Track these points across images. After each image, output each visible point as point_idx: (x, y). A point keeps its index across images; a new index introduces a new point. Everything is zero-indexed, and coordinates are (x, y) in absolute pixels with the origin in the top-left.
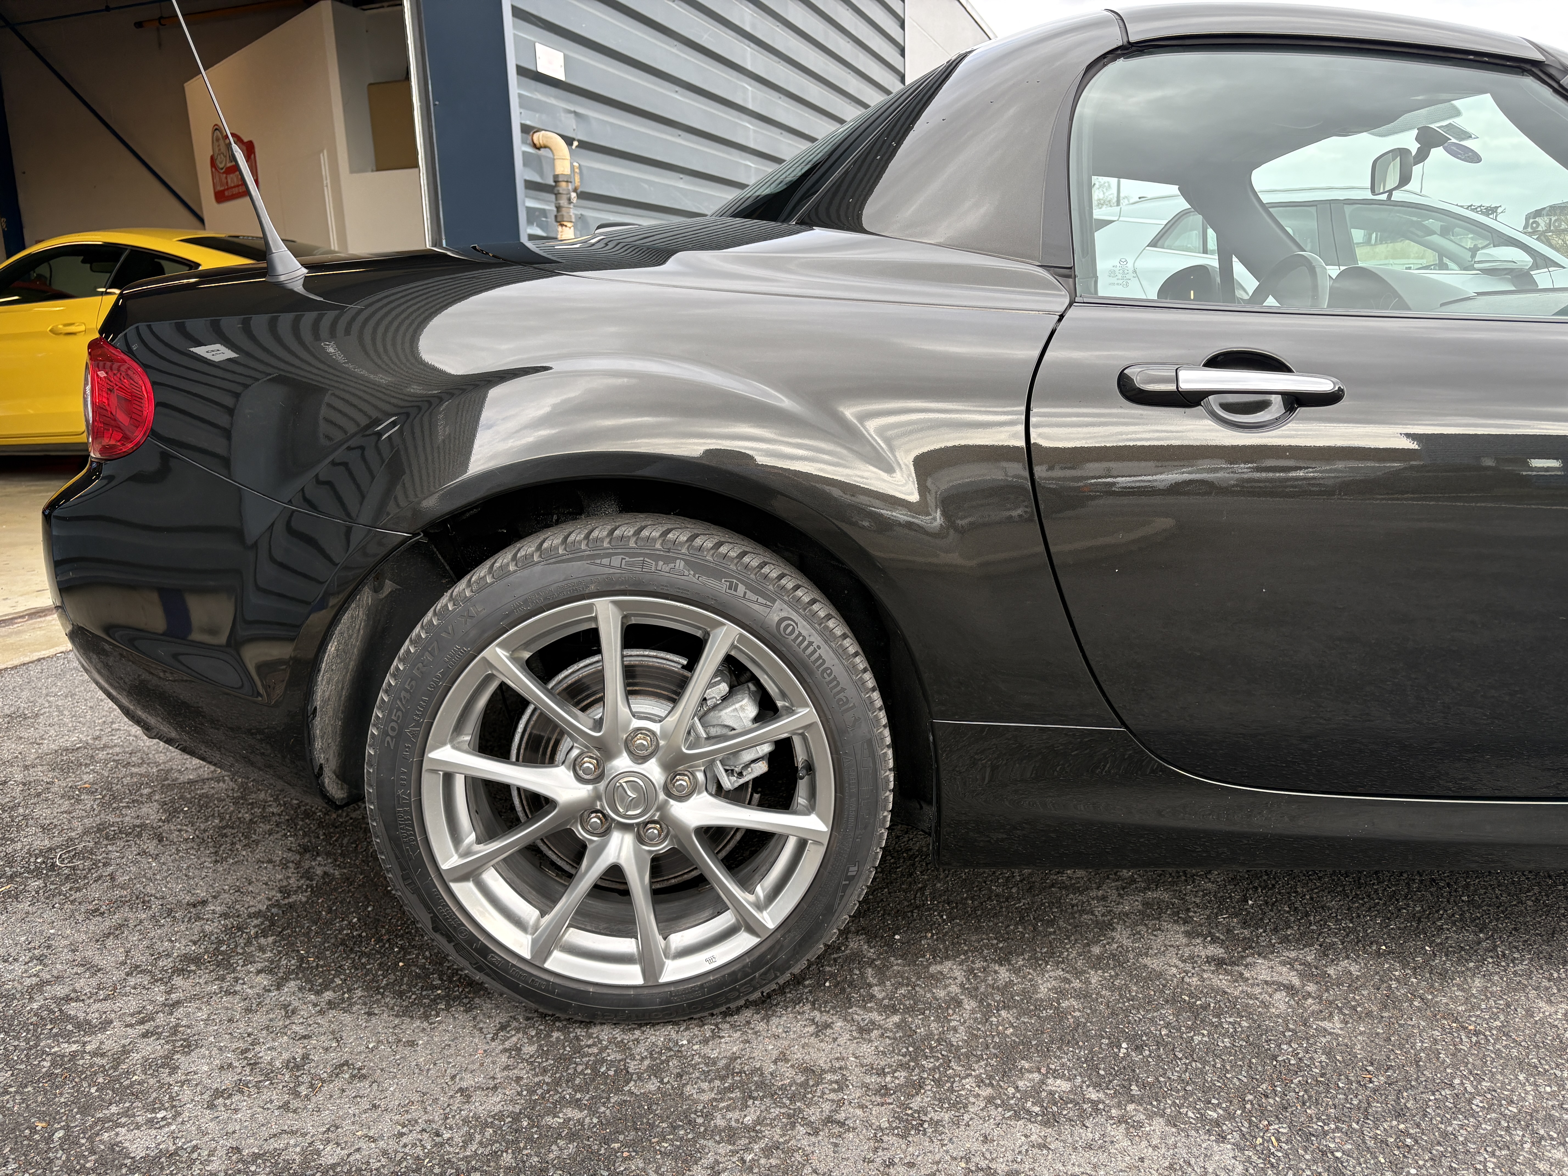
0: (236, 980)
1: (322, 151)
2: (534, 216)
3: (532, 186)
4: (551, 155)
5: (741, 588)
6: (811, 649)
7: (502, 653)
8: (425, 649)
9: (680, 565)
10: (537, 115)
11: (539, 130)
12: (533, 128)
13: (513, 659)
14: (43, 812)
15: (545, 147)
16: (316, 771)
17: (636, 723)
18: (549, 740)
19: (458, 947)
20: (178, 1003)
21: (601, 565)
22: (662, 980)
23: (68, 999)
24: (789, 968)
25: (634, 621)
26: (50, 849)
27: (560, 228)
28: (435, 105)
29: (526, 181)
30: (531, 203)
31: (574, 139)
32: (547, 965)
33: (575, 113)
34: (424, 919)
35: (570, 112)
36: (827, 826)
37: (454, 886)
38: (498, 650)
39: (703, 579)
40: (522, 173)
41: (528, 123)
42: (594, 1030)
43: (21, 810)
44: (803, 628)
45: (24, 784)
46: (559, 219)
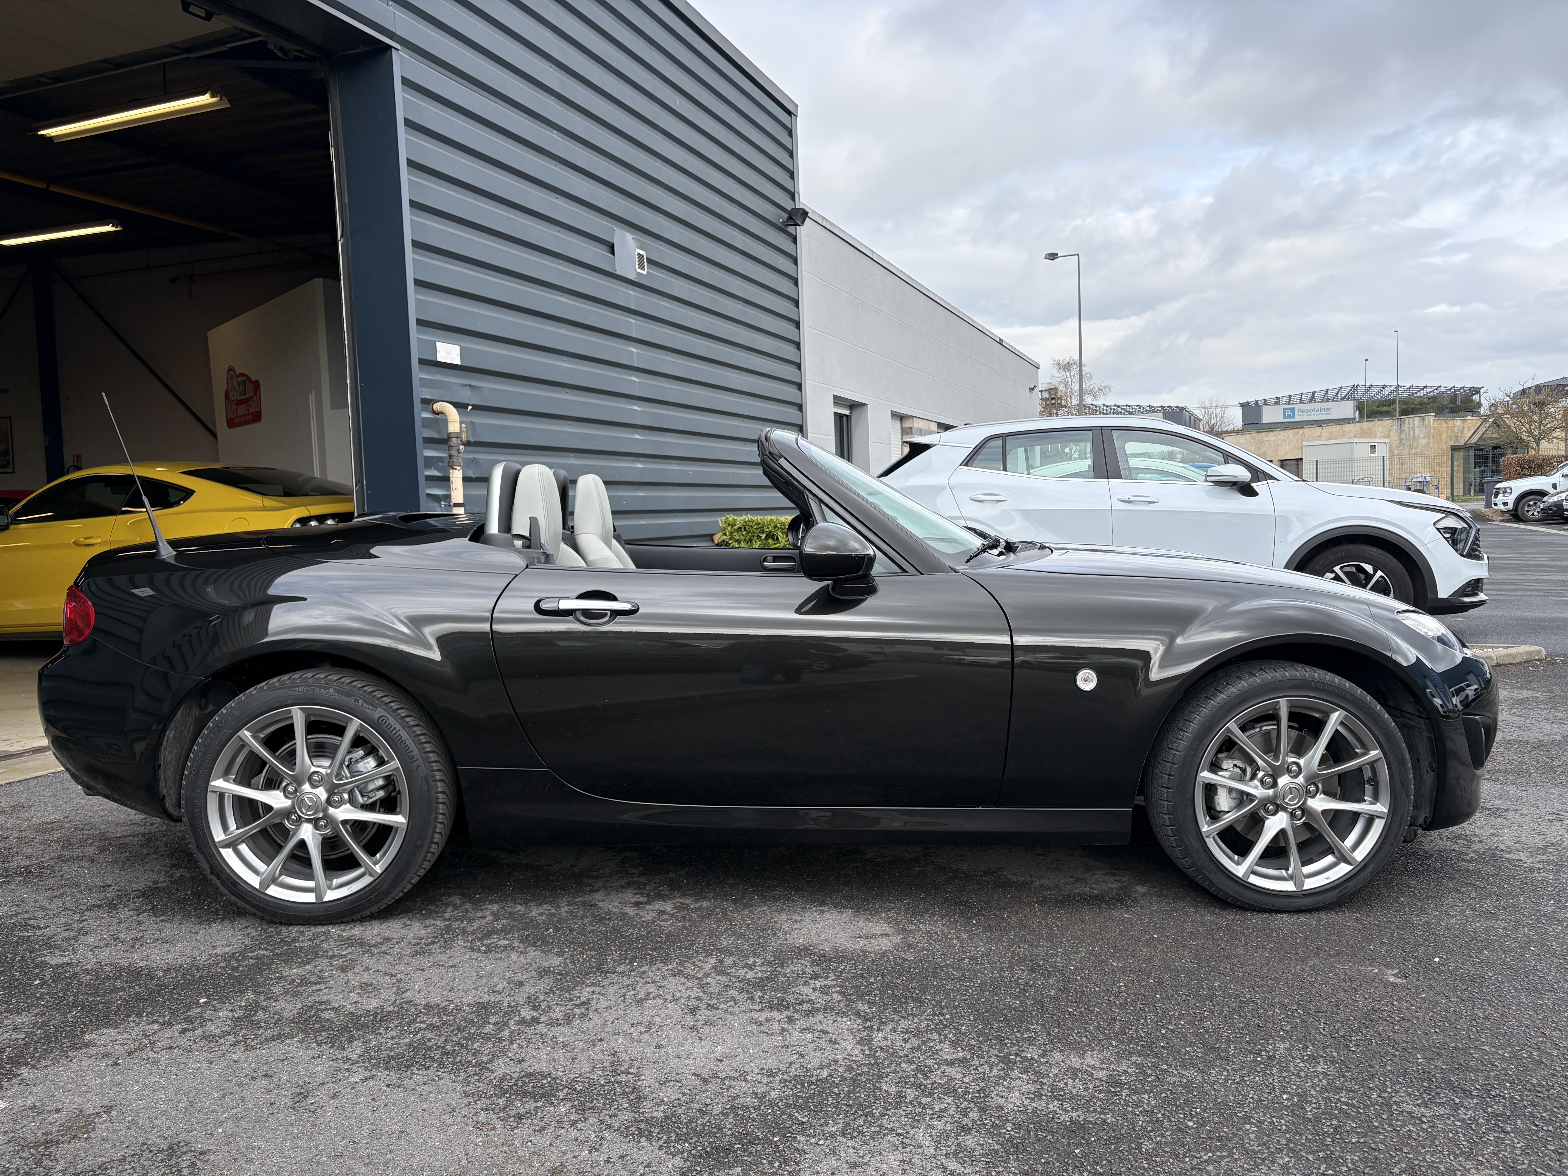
0: (117, 913)
1: (311, 392)
2: (430, 462)
4: (446, 418)
5: (361, 702)
6: (395, 731)
7: (248, 734)
8: (211, 731)
9: (331, 690)
10: (436, 391)
11: (438, 401)
12: (433, 400)
13: (253, 737)
14: (28, 851)
16: (161, 797)
17: (313, 769)
18: (276, 781)
19: (223, 883)
20: (86, 920)
21: (294, 691)
22: (325, 900)
23: (30, 919)
24: (389, 894)
25: (313, 719)
26: (30, 865)
27: (451, 471)
28: (361, 386)
29: (424, 438)
30: (428, 453)
31: (469, 405)
32: (267, 892)
33: (470, 385)
34: (205, 866)
35: (466, 385)
36: (406, 819)
37: (221, 850)
38: (245, 732)
39: (342, 697)
40: (422, 432)
41: (428, 397)
42: (291, 928)
43: (15, 850)
44: (391, 721)
45: (18, 838)
46: (450, 464)
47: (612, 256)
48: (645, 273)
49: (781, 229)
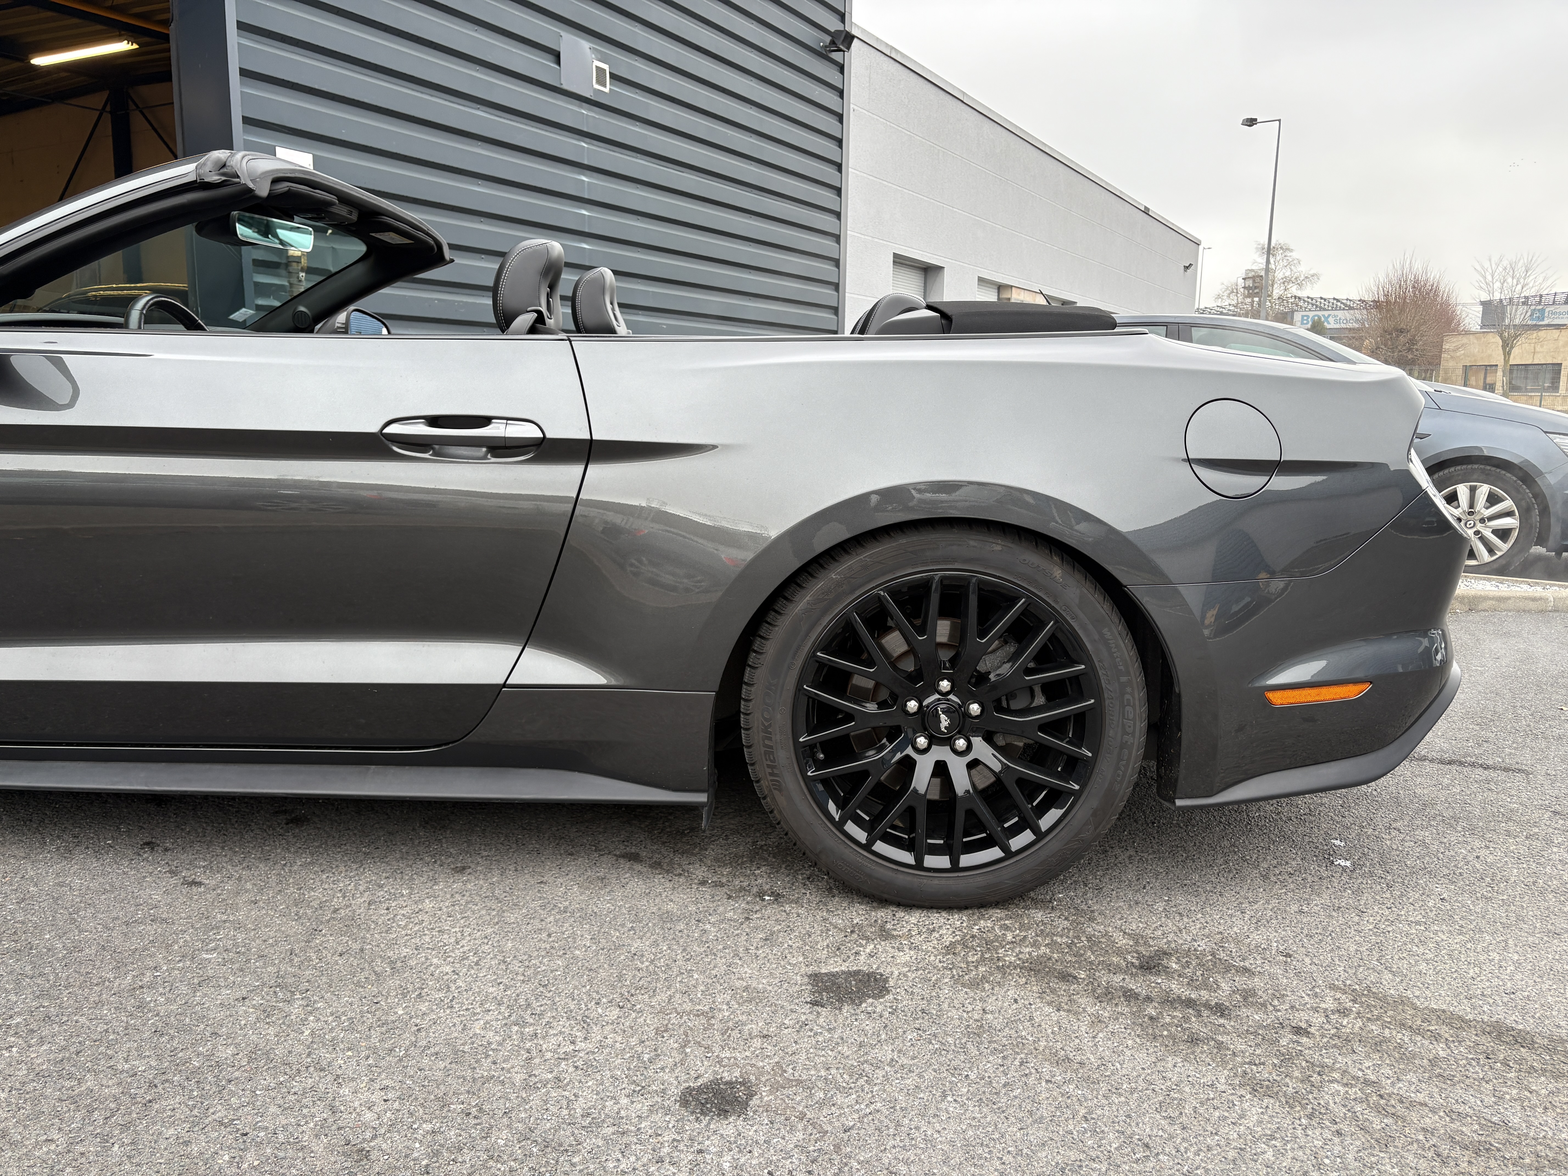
47: (557, 67)
48: (607, 90)
49: (822, 55)
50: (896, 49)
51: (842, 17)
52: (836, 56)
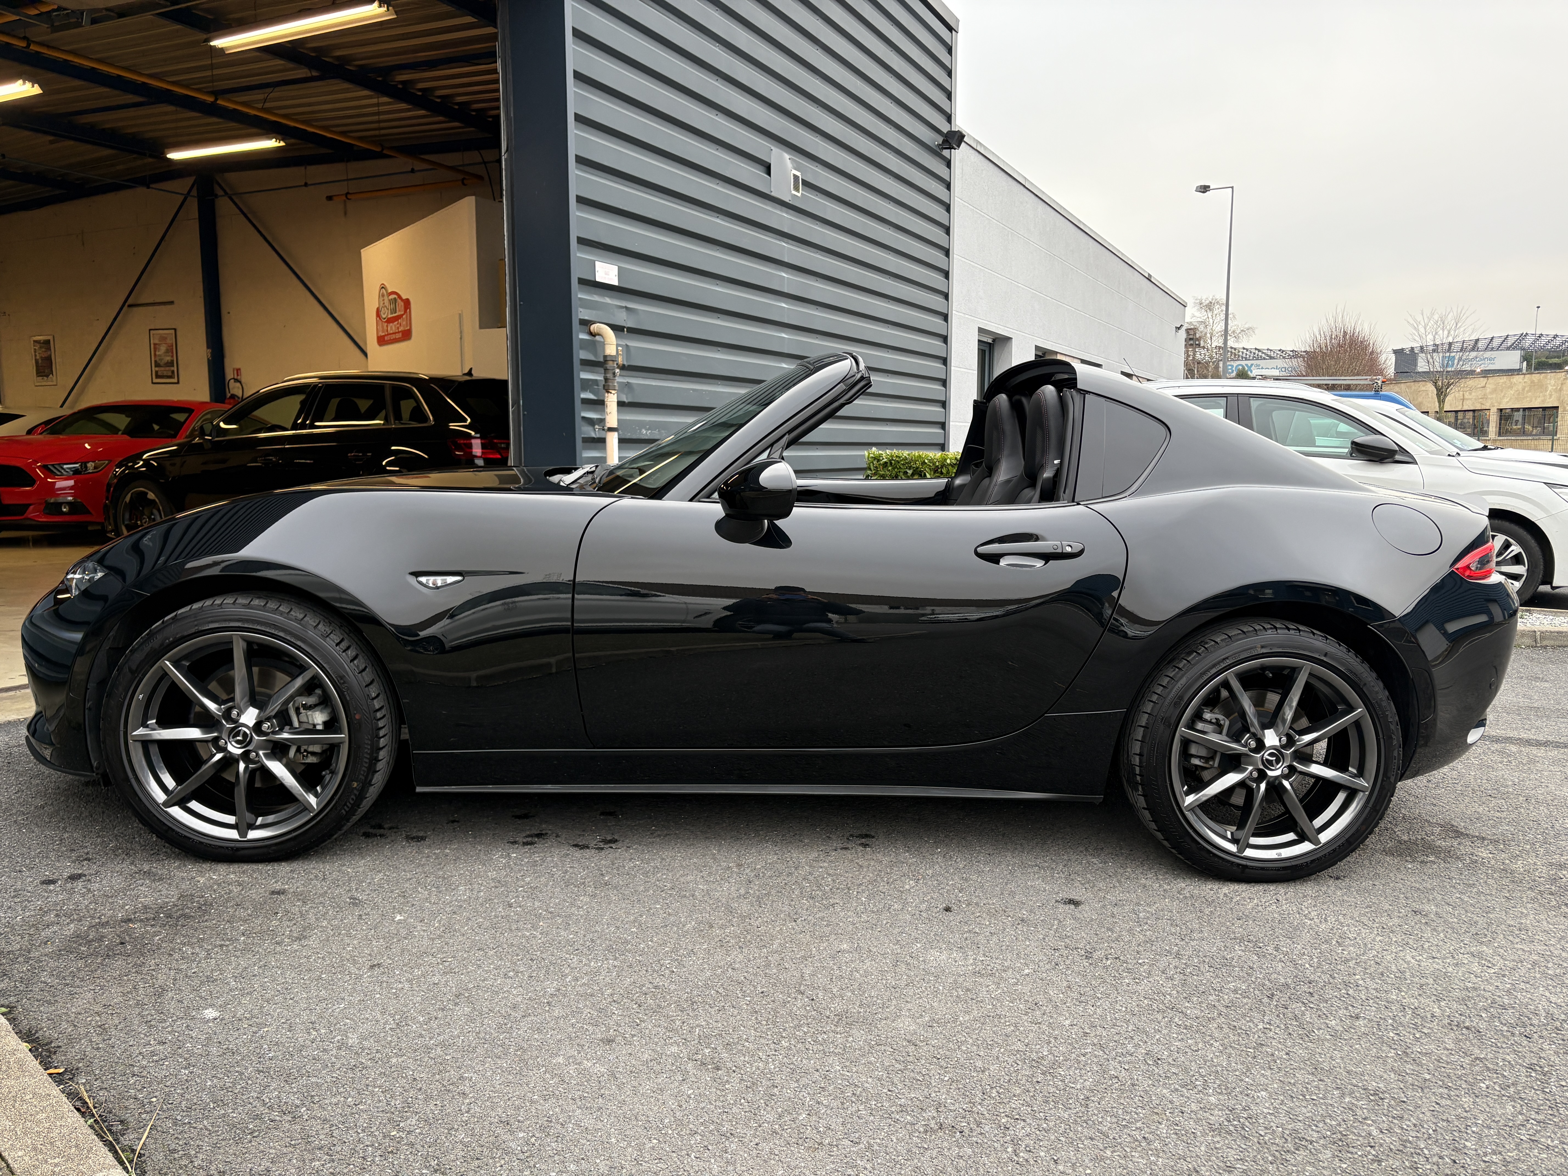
2: (587, 385)
3: (586, 363)
4: (602, 340)
10: (594, 312)
11: (594, 323)
12: (591, 321)
15: (599, 335)
27: (606, 394)
29: (582, 360)
30: (584, 375)
31: (624, 327)
33: (626, 307)
35: (622, 307)
40: (579, 354)
41: (586, 318)
46: (606, 388)
47: (769, 177)
48: (799, 195)
49: (935, 152)
50: (980, 143)
51: (949, 118)
52: (946, 153)
